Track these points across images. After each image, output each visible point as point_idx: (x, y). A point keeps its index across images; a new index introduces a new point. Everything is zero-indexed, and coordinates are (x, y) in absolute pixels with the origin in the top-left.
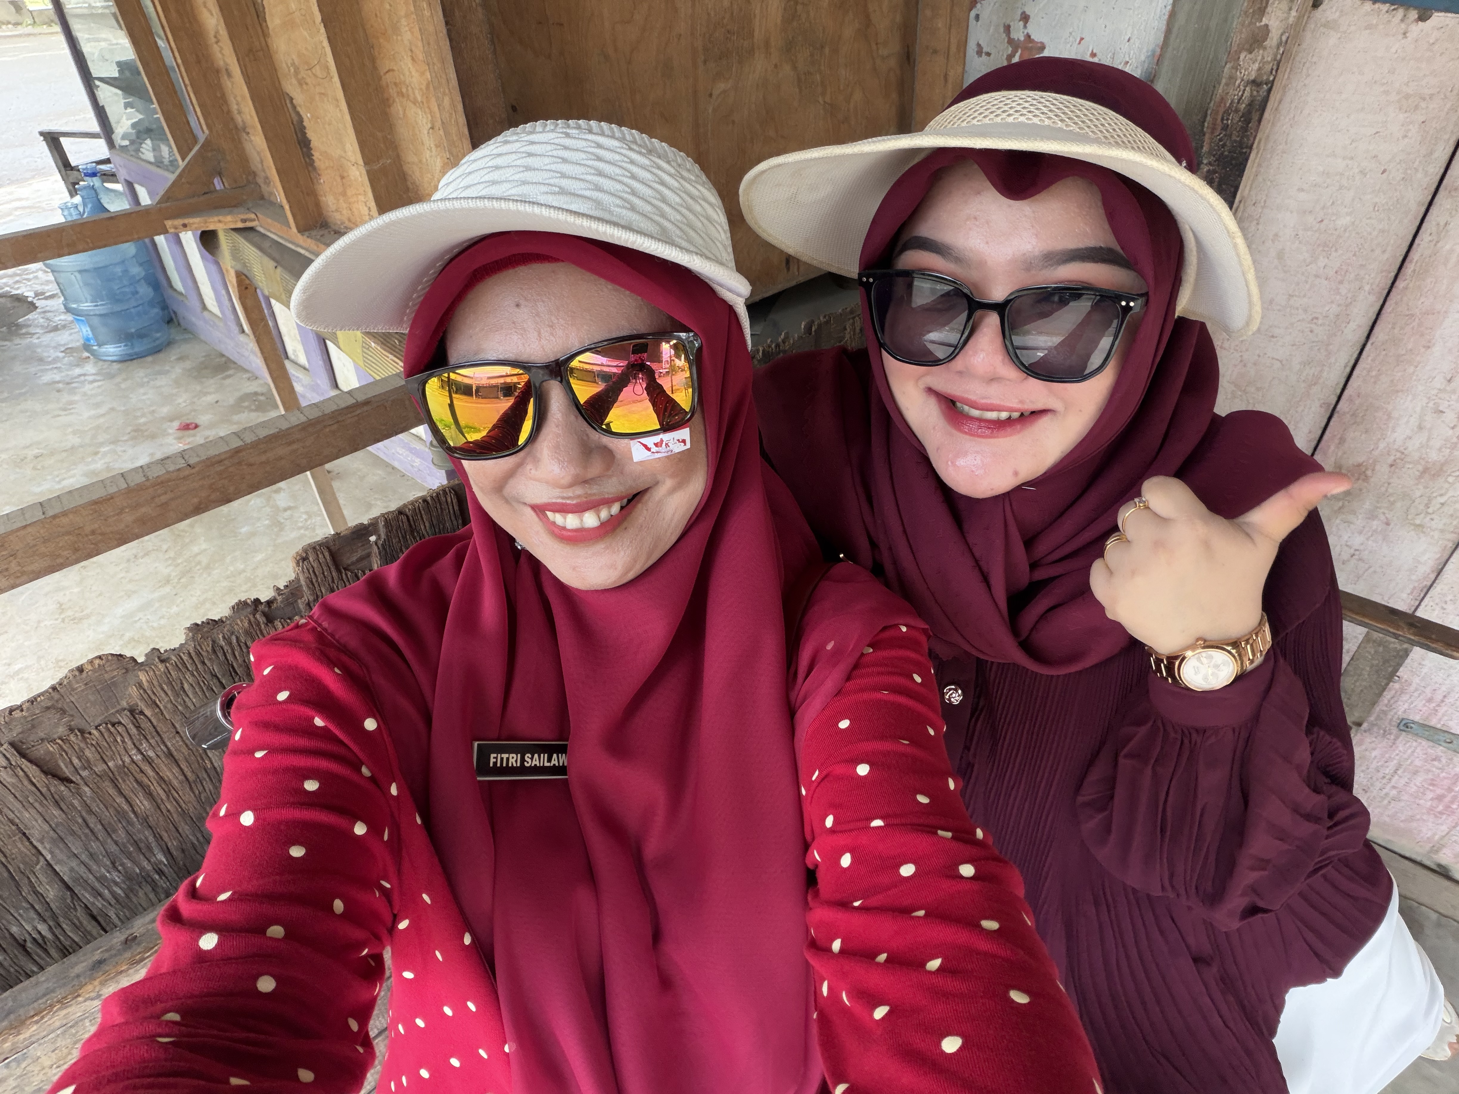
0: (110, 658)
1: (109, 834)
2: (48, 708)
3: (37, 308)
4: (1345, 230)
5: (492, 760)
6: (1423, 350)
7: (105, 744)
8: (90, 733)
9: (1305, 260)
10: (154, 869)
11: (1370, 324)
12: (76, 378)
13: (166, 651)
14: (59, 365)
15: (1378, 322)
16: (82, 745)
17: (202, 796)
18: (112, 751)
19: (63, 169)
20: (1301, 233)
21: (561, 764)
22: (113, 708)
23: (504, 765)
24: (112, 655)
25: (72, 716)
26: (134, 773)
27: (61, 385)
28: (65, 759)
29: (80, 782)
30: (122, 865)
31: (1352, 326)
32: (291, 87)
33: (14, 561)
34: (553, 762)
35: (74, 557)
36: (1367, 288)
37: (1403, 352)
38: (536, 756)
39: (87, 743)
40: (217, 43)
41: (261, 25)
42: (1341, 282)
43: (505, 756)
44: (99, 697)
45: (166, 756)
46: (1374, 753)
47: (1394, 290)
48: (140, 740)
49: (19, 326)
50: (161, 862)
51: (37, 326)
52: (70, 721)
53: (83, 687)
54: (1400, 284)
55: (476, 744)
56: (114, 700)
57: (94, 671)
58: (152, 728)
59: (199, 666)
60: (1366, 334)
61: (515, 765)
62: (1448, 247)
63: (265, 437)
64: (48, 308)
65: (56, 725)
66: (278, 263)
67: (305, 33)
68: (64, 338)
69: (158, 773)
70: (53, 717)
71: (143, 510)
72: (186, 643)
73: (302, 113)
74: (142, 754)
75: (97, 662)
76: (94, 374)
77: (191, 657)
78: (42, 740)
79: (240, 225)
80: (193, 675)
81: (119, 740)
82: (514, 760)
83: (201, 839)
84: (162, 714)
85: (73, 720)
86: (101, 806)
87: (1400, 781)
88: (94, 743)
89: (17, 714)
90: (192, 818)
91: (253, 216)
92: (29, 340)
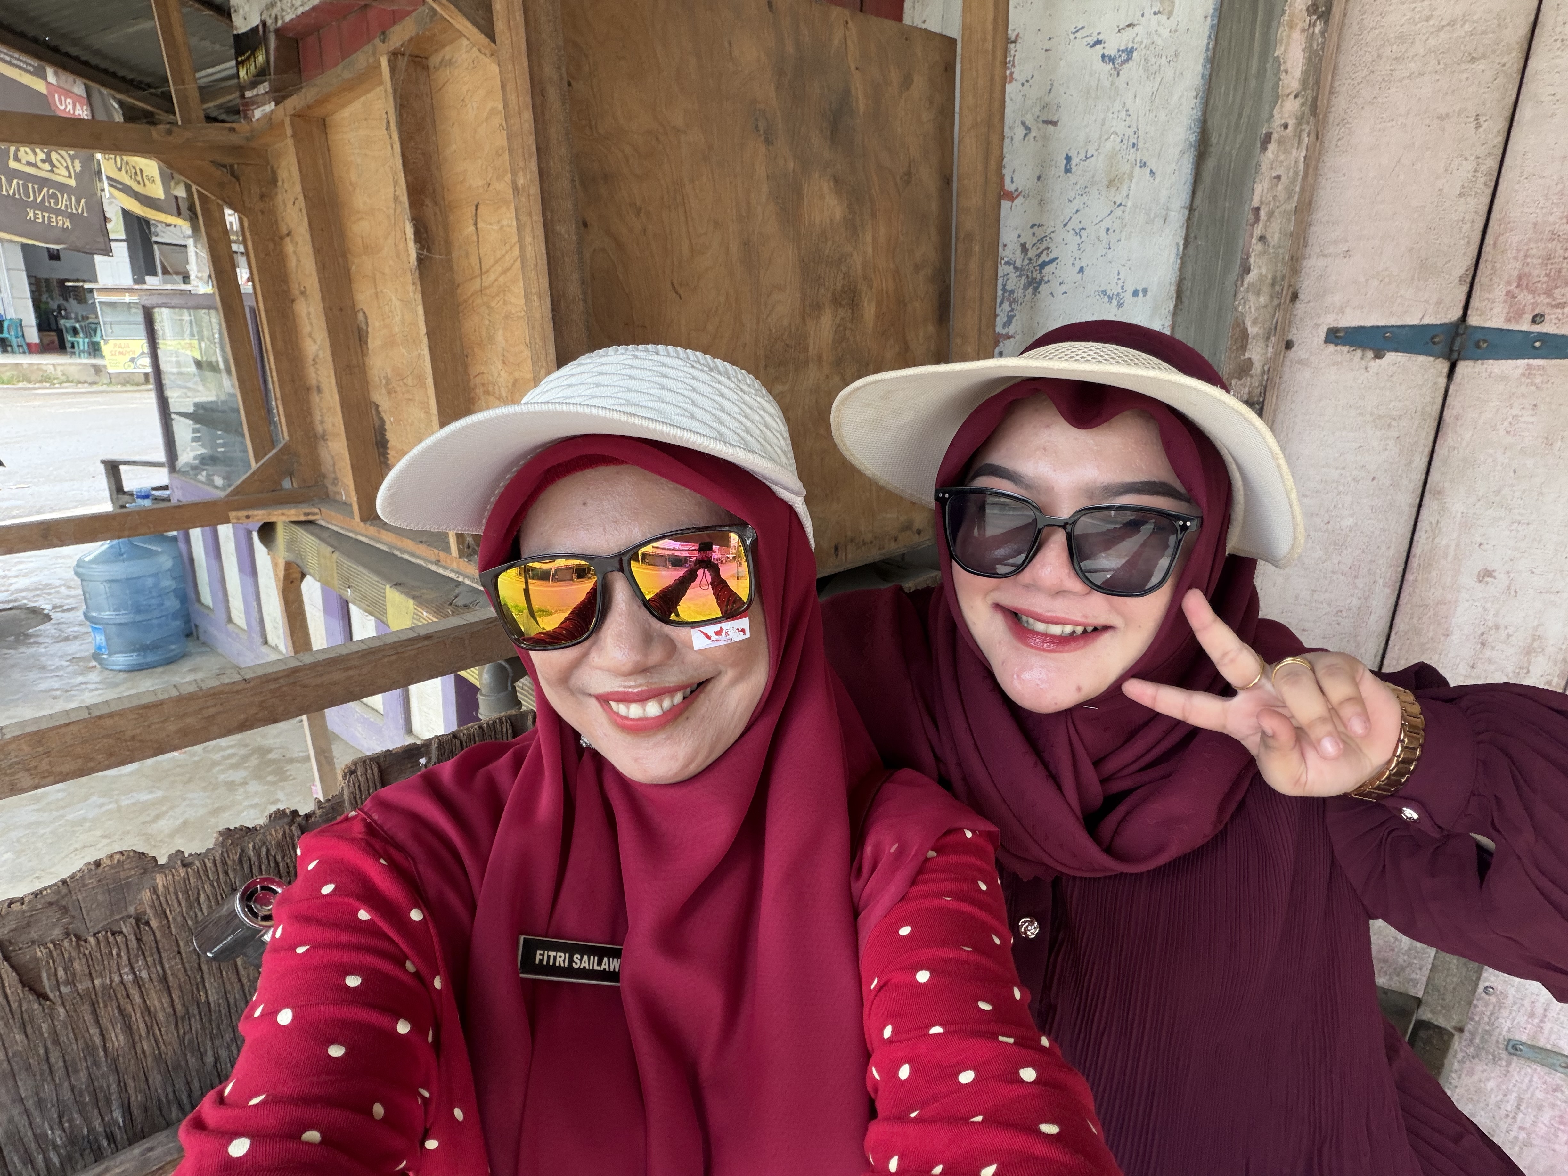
0: (131, 854)
1: (68, 1075)
2: (51, 904)
3: (51, 619)
4: (1350, 531)
5: (538, 957)
6: (1443, 638)
7: (99, 955)
8: (86, 941)
9: (1320, 558)
10: (105, 1131)
11: (1390, 614)
12: (76, 686)
13: (190, 855)
14: (61, 673)
15: (1397, 613)
16: (74, 954)
17: (187, 1038)
18: (103, 964)
19: (115, 493)
20: (1312, 533)
21: (612, 970)
22: (119, 914)
23: (551, 964)
24: (135, 851)
25: (73, 917)
26: (119, 996)
27: (58, 693)
28: (50, 968)
29: (58, 1001)
30: (71, 1121)
31: (1374, 618)
32: (379, 397)
33: (46, 760)
34: (603, 967)
35: (106, 762)
36: (1381, 581)
37: (1425, 641)
38: (586, 957)
39: (79, 952)
40: (313, 365)
41: (361, 347)
42: (1356, 577)
43: (552, 954)
44: (108, 898)
45: (160, 981)
46: (1491, 1084)
47: (1405, 582)
48: (137, 956)
49: (28, 636)
50: (116, 1122)
51: (47, 636)
52: (69, 924)
53: (95, 884)
54: (1409, 577)
55: (522, 938)
56: (122, 905)
57: (112, 867)
58: (153, 944)
59: (221, 876)
60: (1388, 624)
61: (562, 965)
62: (1444, 542)
63: (324, 660)
64: (63, 620)
65: (55, 925)
66: (335, 548)
67: (404, 351)
68: (73, 648)
69: (144, 1000)
70: (53, 915)
71: (189, 720)
72: (213, 849)
73: (385, 418)
74: (134, 973)
75: (117, 857)
76: (96, 683)
77: (215, 865)
78: (33, 942)
79: (303, 518)
80: (213, 886)
81: (114, 953)
82: (561, 959)
83: (171, 1096)
84: (169, 927)
85: (72, 923)
86: (71, 1035)
87: (1526, 1118)
88: (87, 952)
89: (16, 907)
90: (167, 1066)
91: (316, 510)
92: (35, 649)
